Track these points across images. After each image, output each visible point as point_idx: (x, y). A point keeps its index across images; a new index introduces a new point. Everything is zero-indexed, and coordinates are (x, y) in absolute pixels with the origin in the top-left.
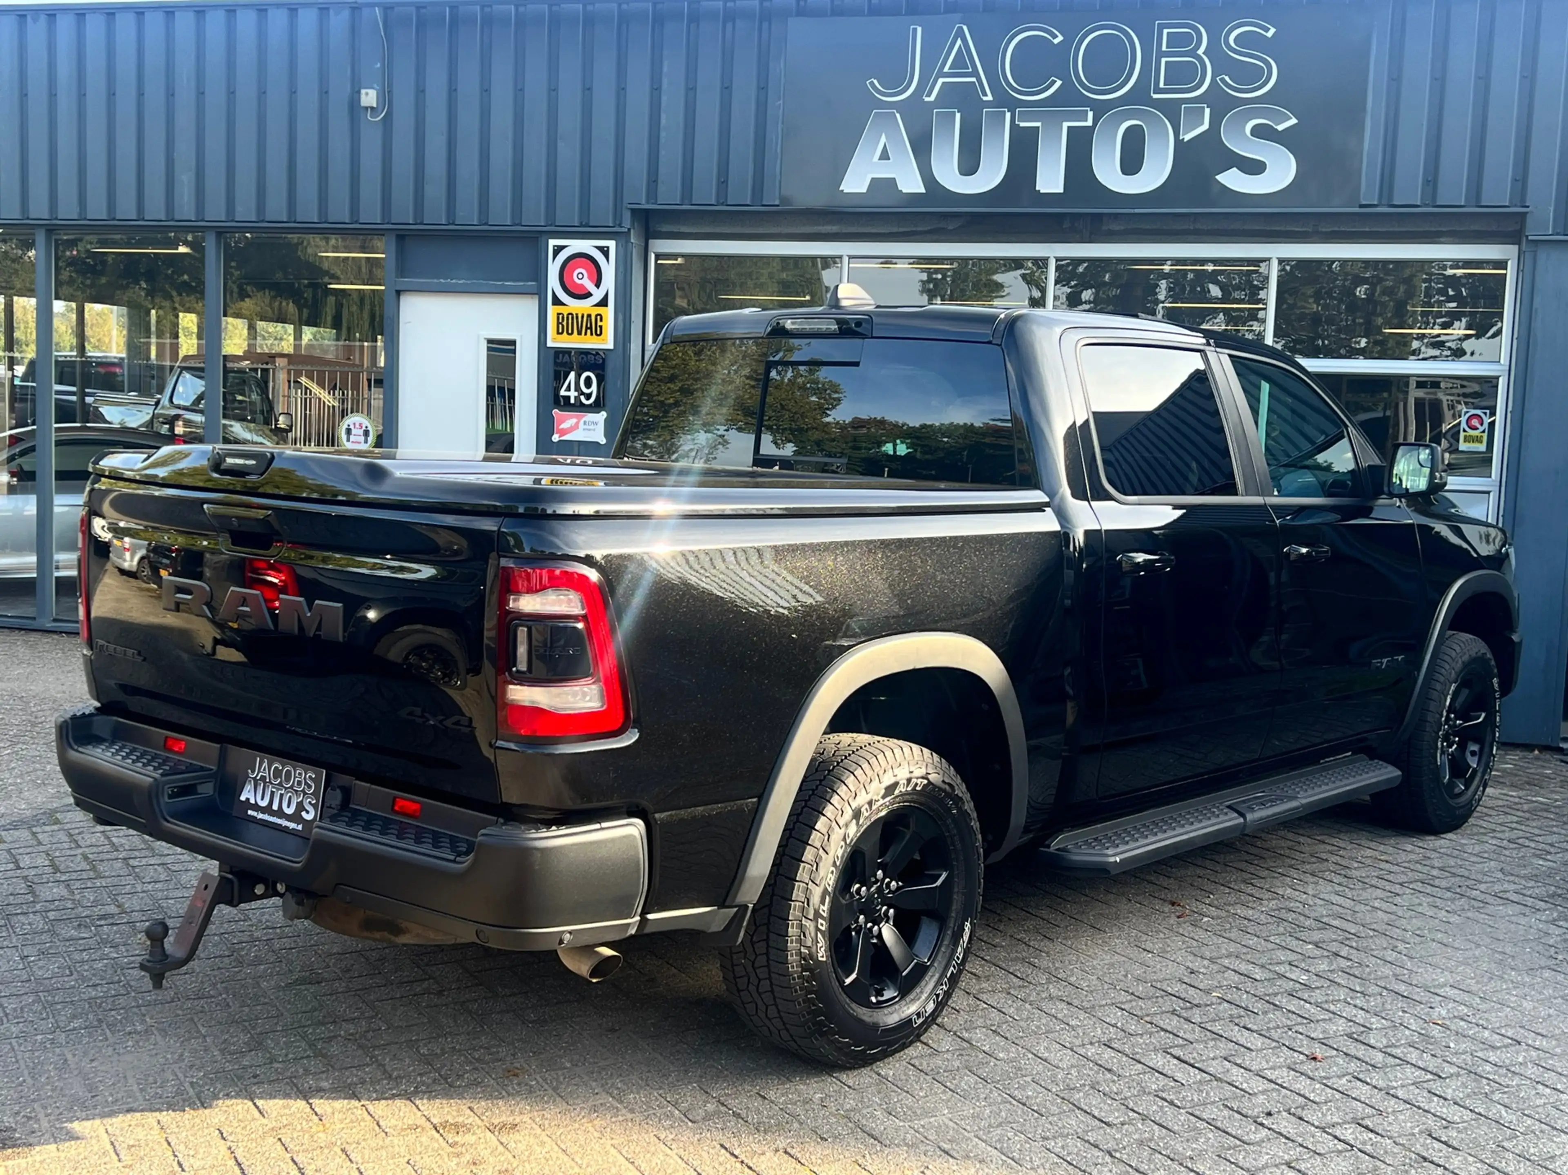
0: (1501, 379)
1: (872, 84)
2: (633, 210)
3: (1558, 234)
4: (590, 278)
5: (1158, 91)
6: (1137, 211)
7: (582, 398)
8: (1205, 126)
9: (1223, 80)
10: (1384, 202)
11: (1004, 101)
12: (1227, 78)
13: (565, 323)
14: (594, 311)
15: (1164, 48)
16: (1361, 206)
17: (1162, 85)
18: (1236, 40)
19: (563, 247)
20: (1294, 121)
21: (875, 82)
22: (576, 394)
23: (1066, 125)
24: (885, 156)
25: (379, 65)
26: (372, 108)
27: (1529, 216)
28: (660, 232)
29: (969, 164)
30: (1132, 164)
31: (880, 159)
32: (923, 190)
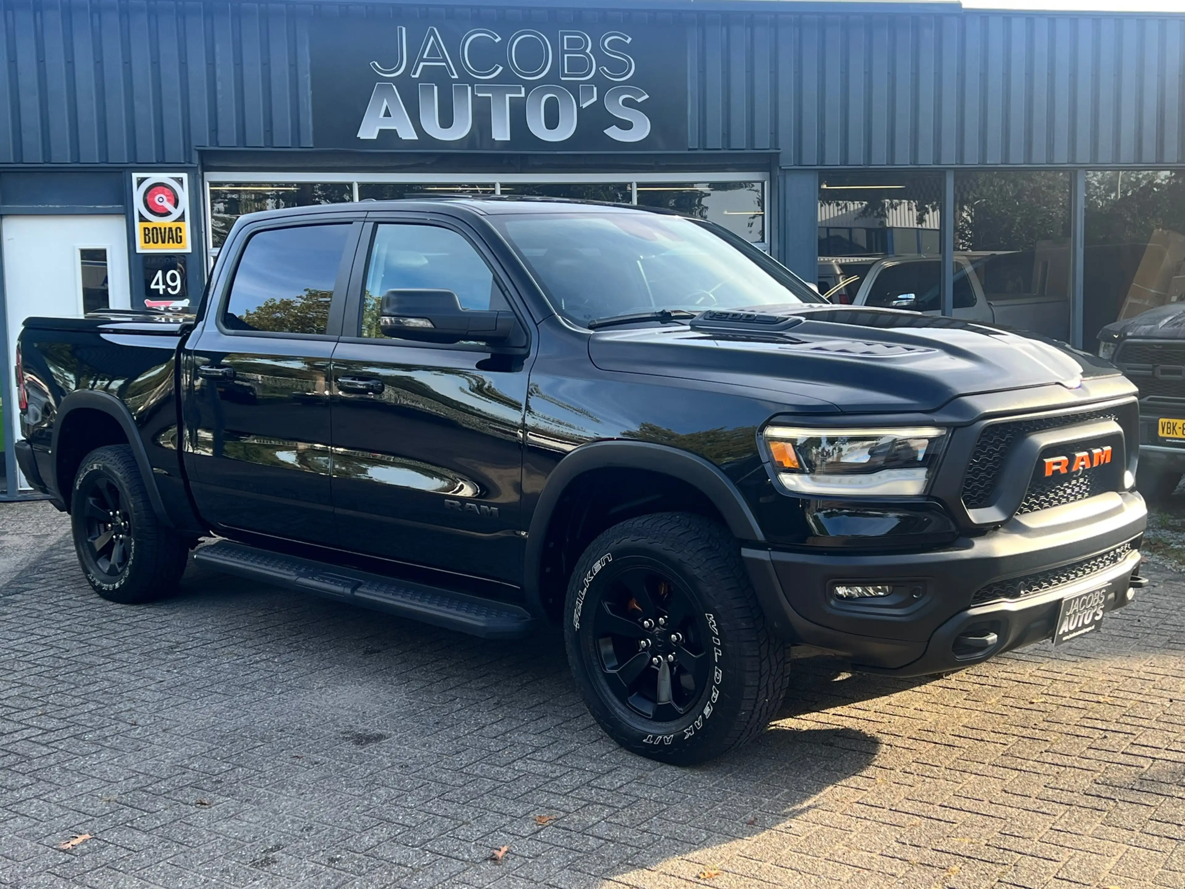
1: (374, 64)
2: (199, 151)
3: (796, 165)
4: (169, 200)
6: (558, 153)
7: (169, 290)
8: (595, 99)
9: (603, 69)
10: (701, 147)
11: (465, 78)
12: (605, 68)
13: (151, 235)
14: (174, 226)
15: (565, 48)
16: (689, 149)
17: (566, 72)
18: (609, 44)
19: (145, 179)
20: (647, 96)
21: (376, 63)
22: (164, 287)
23: (508, 96)
24: (387, 114)
27: (781, 156)
28: (212, 167)
29: (446, 121)
30: (552, 122)
31: (384, 116)
32: (416, 138)
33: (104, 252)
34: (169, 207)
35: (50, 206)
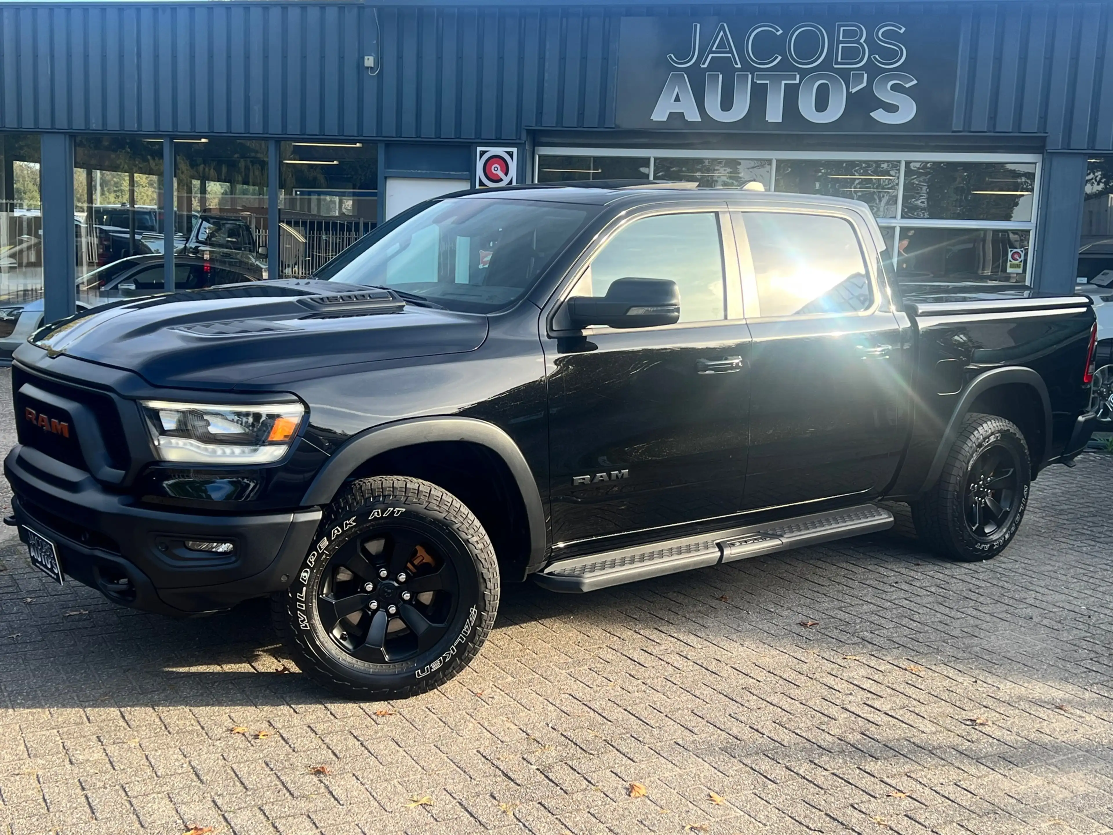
0: (1031, 232)
1: (670, 57)
2: (527, 130)
3: (1064, 149)
4: (501, 170)
5: (837, 63)
6: (824, 133)
8: (864, 84)
9: (875, 58)
10: (966, 129)
11: (747, 67)
12: (877, 57)
15: (841, 38)
16: (953, 132)
17: (839, 60)
18: (883, 34)
19: (486, 152)
20: (915, 82)
21: (672, 56)
23: (783, 82)
24: (677, 99)
25: (375, 42)
26: (371, 68)
27: (1048, 138)
28: (542, 142)
29: (727, 104)
30: (821, 105)
31: (675, 101)
32: (700, 120)
34: (501, 175)
35: (419, 171)
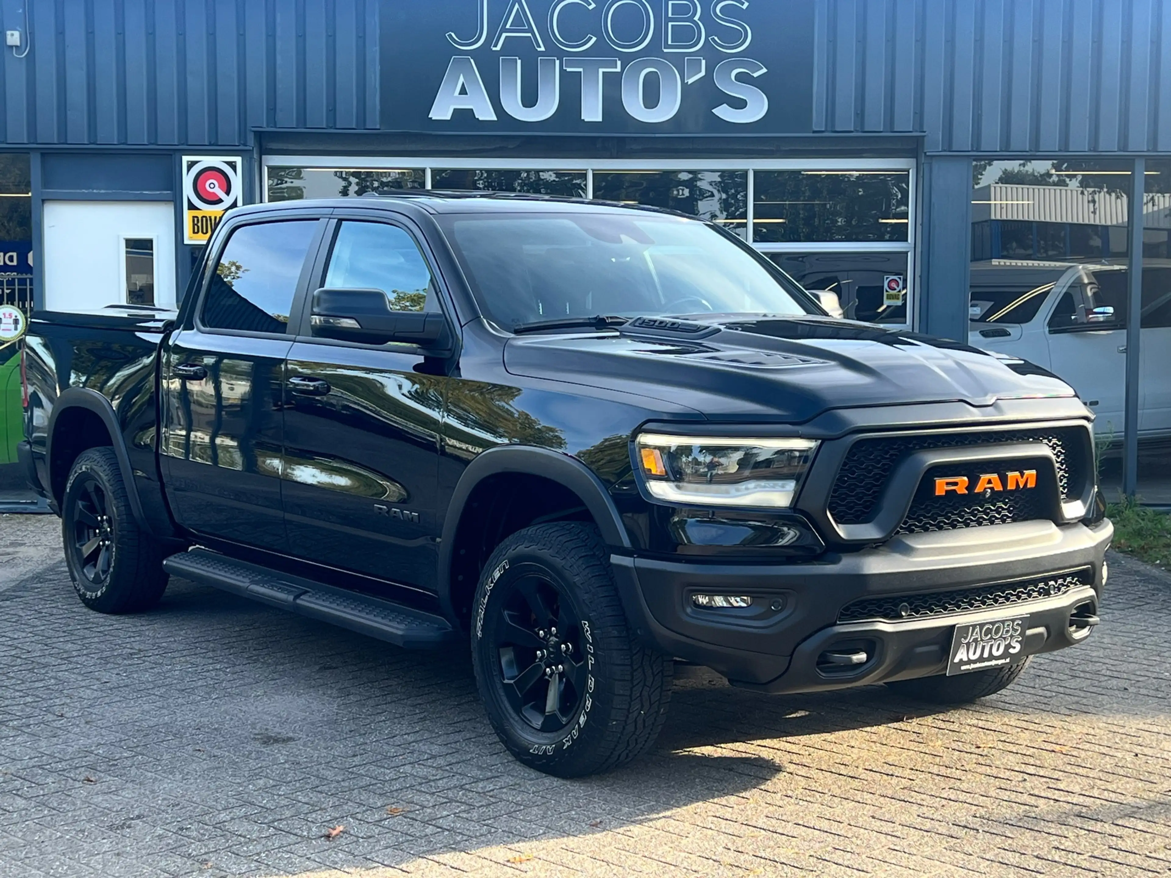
0: (909, 254)
1: (450, 36)
2: (255, 132)
3: (945, 151)
4: (220, 187)
5: (668, 46)
6: (657, 135)
8: (703, 73)
9: (713, 39)
10: (829, 129)
11: (553, 51)
12: (716, 38)
13: (200, 224)
15: (670, 15)
16: (814, 132)
17: (670, 42)
18: (721, 11)
19: (197, 162)
20: (765, 70)
21: (453, 34)
23: (601, 71)
24: (463, 91)
25: (21, 11)
26: (16, 47)
27: (926, 139)
28: (271, 149)
29: (529, 99)
30: (651, 101)
31: (460, 94)
32: (495, 119)
33: (151, 241)
34: (222, 194)
35: (95, 191)
